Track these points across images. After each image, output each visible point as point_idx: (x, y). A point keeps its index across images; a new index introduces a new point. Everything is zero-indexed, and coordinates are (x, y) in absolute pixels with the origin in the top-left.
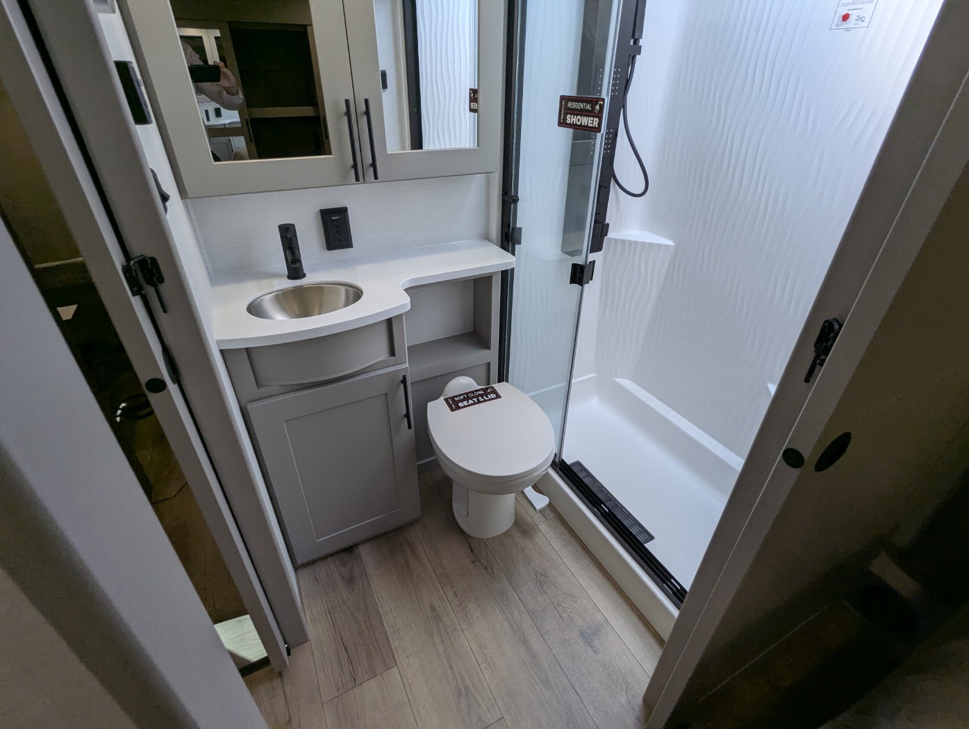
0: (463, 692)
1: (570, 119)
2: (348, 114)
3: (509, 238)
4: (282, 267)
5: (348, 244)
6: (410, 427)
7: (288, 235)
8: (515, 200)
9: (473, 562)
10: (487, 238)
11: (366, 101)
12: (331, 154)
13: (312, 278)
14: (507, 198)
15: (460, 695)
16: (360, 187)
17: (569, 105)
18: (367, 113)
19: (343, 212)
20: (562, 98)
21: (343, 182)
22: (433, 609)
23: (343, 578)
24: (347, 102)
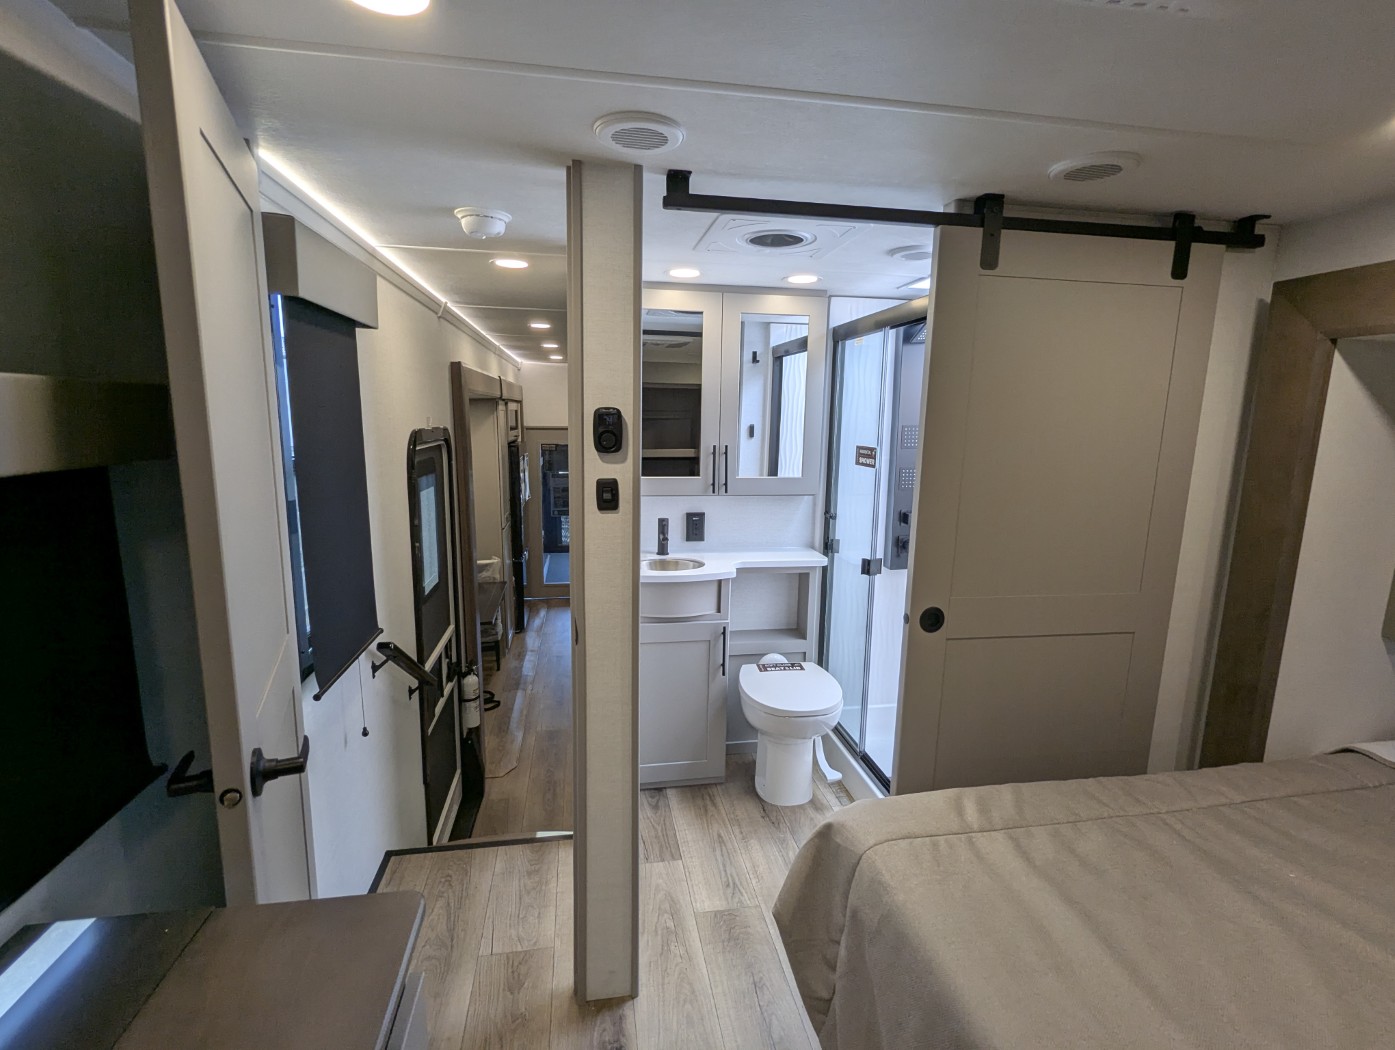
0: (731, 884)
1: (862, 460)
2: (714, 453)
3: (829, 547)
4: (656, 549)
5: (701, 538)
6: (724, 674)
7: (663, 525)
8: (834, 518)
9: (763, 817)
10: (813, 547)
11: (726, 447)
12: (698, 475)
13: (671, 556)
14: (828, 516)
15: (728, 885)
16: (715, 498)
17: (862, 451)
18: (726, 453)
19: (701, 515)
20: (858, 447)
21: (705, 494)
22: (719, 836)
23: (650, 805)
24: (714, 447)
